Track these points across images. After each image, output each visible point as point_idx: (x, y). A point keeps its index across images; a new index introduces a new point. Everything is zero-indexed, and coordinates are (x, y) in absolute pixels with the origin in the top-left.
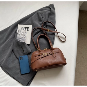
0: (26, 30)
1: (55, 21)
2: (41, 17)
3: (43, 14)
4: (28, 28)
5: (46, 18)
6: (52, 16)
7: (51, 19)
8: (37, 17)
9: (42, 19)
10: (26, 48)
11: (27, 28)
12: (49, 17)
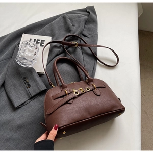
0: (39, 45)
1: (97, 34)
2: (71, 24)
3: (74, 20)
4: (44, 41)
5: (79, 27)
6: (91, 26)
7: (89, 29)
8: (62, 24)
9: (72, 29)
10: (35, 80)
11: (40, 42)
12: (86, 26)
